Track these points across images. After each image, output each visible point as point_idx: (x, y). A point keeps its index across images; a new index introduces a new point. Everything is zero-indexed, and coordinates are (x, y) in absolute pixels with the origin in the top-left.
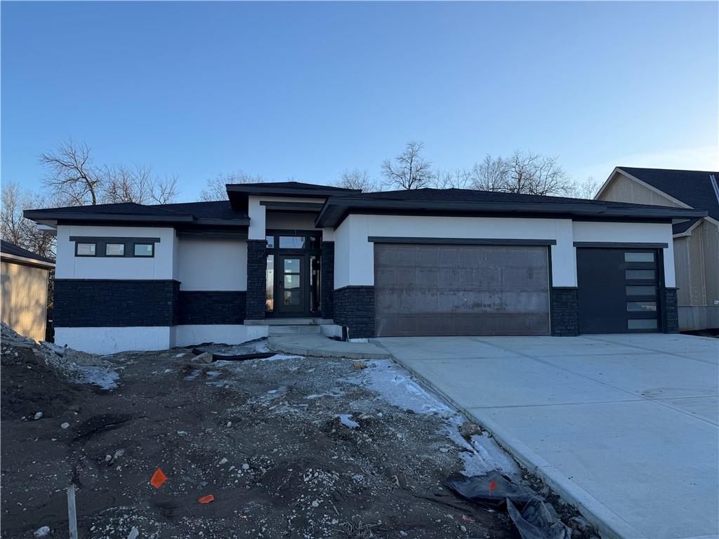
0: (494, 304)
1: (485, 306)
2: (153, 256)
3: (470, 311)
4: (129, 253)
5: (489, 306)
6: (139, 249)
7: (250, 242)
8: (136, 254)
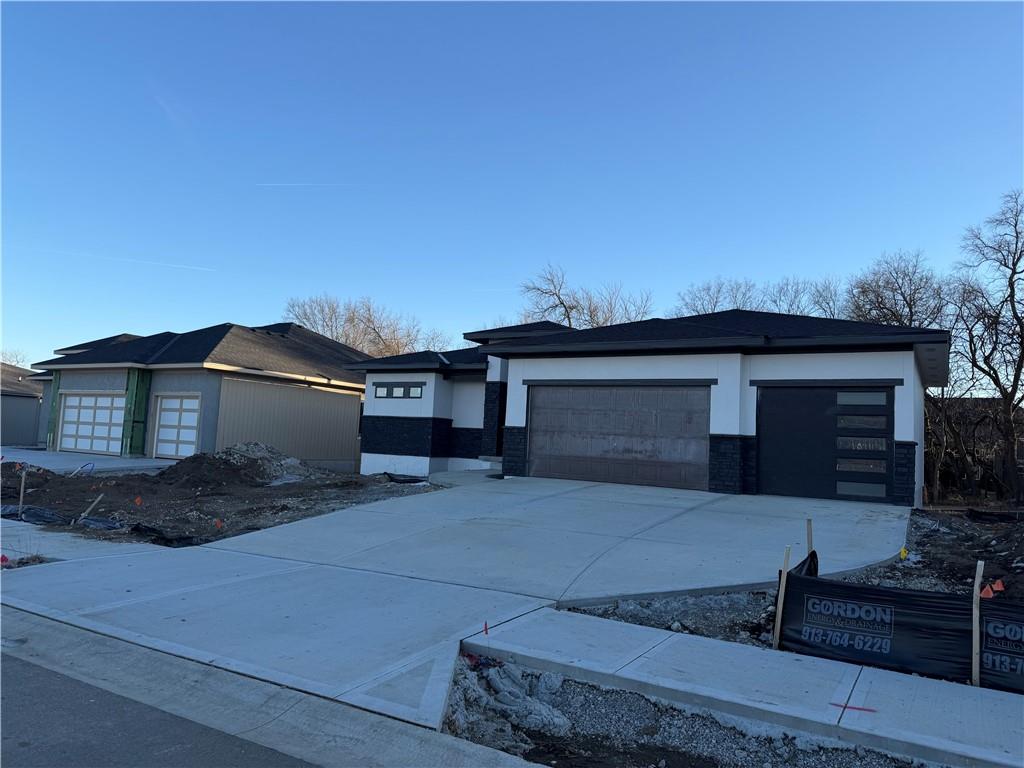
0: (646, 451)
1: (636, 452)
2: (421, 397)
3: (620, 457)
4: (406, 395)
5: (641, 452)
6: (413, 392)
7: (488, 384)
8: (411, 395)
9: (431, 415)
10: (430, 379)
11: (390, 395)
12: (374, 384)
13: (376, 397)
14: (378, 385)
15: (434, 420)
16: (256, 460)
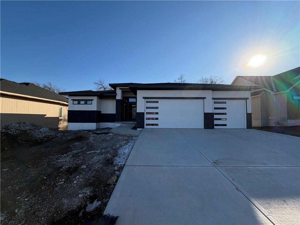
2: (92, 104)
4: (86, 103)
6: (88, 102)
7: (117, 100)
8: (88, 103)
9: (96, 110)
10: (95, 99)
11: (79, 103)
12: (72, 100)
13: (73, 104)
14: (74, 100)
15: (97, 111)
16: (26, 131)
